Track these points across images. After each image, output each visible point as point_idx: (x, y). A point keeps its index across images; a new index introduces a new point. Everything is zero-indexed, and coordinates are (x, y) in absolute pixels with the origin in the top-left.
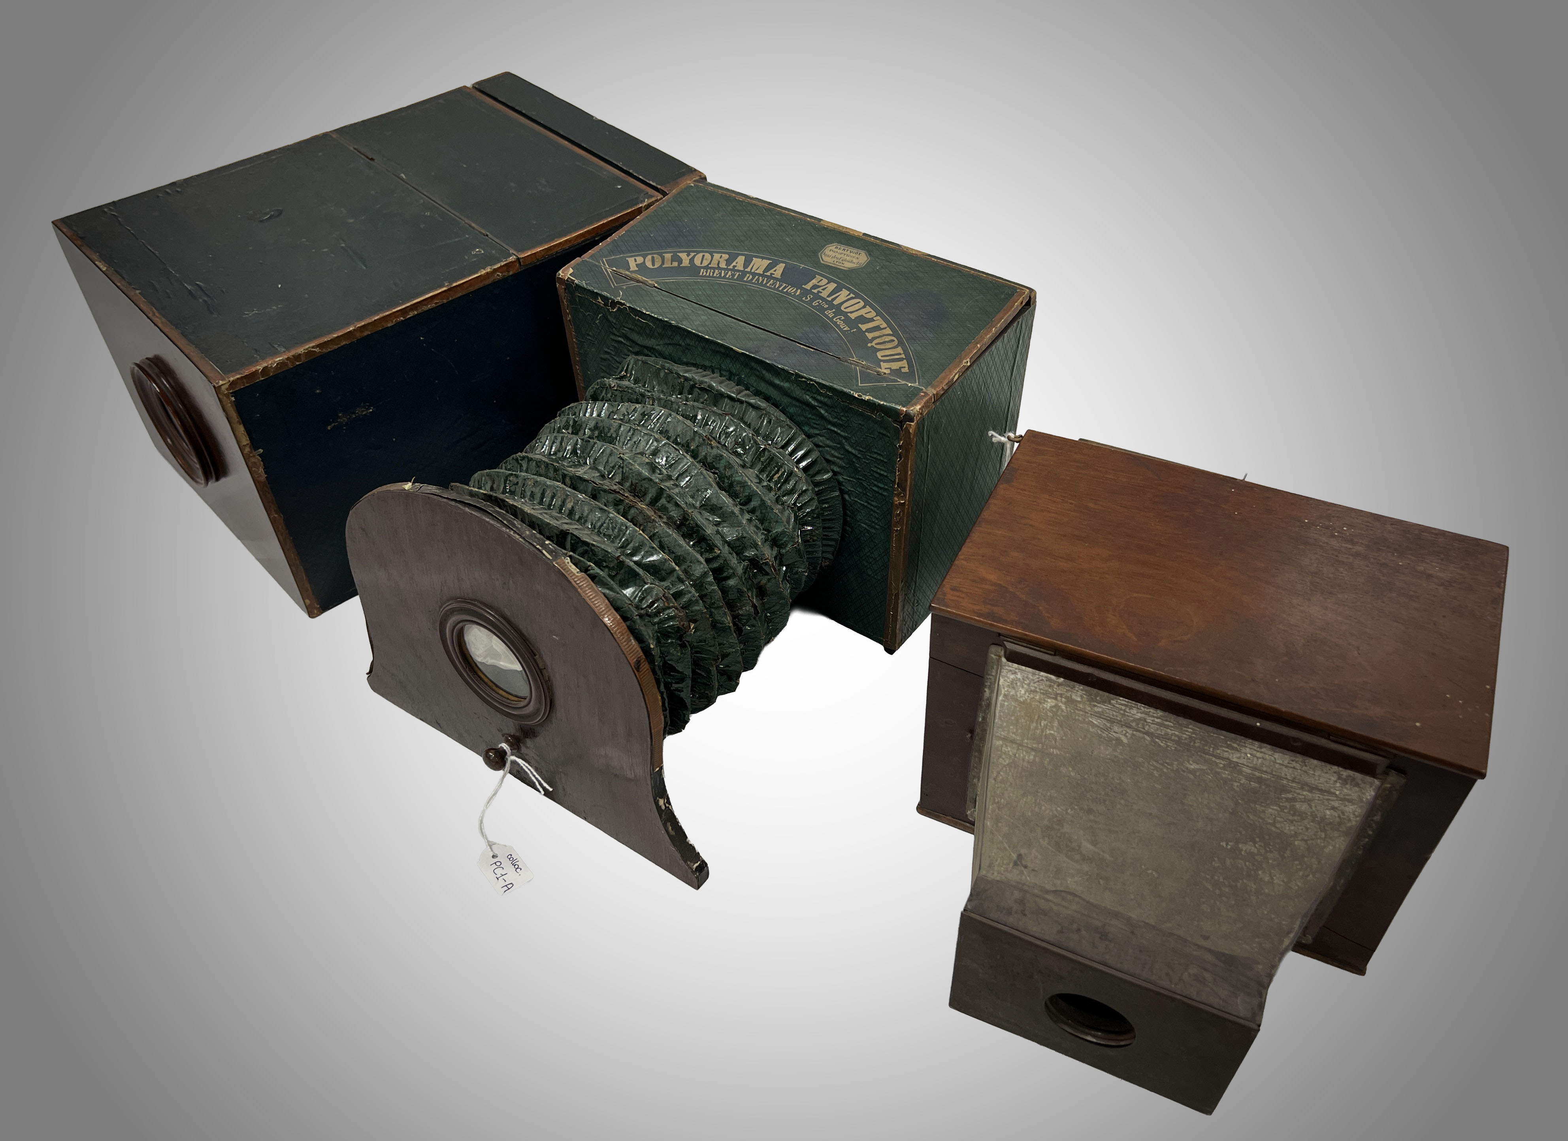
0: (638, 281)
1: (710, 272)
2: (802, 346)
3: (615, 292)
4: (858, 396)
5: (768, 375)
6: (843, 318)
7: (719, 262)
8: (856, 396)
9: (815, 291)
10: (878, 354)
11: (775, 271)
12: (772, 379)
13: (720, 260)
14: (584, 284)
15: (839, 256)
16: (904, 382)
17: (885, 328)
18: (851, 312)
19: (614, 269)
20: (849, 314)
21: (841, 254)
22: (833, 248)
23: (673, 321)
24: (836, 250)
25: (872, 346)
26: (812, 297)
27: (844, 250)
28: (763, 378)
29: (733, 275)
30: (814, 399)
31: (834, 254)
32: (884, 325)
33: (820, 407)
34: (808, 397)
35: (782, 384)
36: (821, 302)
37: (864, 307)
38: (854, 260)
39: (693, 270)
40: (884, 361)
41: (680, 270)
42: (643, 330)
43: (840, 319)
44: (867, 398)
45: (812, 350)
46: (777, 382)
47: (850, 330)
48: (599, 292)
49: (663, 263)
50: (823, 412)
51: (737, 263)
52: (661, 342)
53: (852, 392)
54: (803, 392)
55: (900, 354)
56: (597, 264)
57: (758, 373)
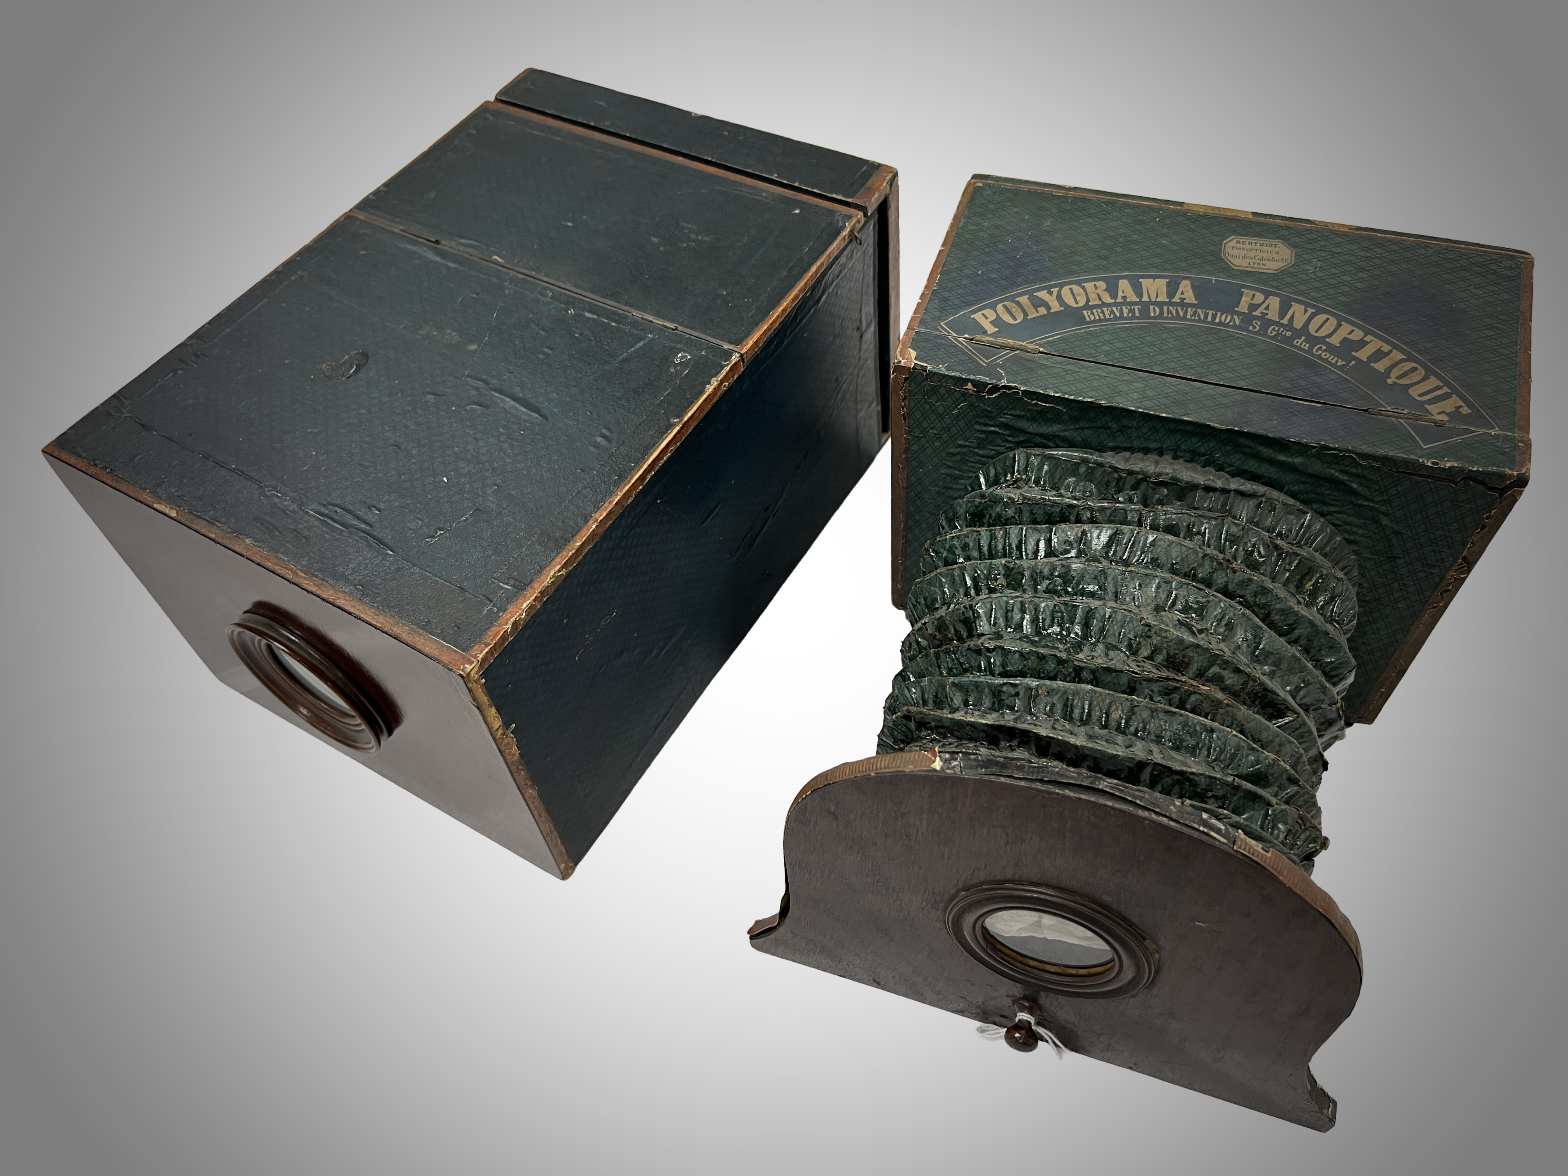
0: (1013, 349)
1: (1097, 314)
2: (1300, 402)
3: (990, 370)
4: (1433, 463)
5: (1266, 451)
6: (1324, 348)
7: (1098, 295)
8: (1429, 464)
9: (1257, 313)
10: (1410, 391)
11: (1182, 293)
12: (1273, 455)
13: (1097, 291)
14: (942, 369)
15: (1252, 254)
16: (1481, 431)
17: (1391, 351)
18: (1330, 335)
19: (966, 336)
20: (1327, 340)
21: (1251, 250)
22: (1233, 243)
23: (1101, 400)
24: (1238, 246)
25: (1395, 383)
26: (1259, 323)
27: (1250, 243)
28: (1257, 456)
29: (1132, 311)
30: (1342, 472)
31: (1243, 253)
32: (1386, 348)
33: (1350, 481)
34: (1332, 471)
35: (1290, 460)
36: (1277, 329)
37: (1339, 325)
38: (1276, 257)
39: (1072, 315)
40: (1431, 402)
41: (1053, 320)
42: (1042, 416)
43: (1320, 348)
44: (1448, 465)
45: (1319, 405)
46: (1282, 458)
47: (1348, 364)
48: (968, 377)
49: (1026, 314)
50: (1355, 486)
51: (1123, 292)
52: (1072, 427)
53: (1421, 460)
54: (1326, 465)
55: (1438, 388)
56: (939, 333)
57: (1249, 450)
